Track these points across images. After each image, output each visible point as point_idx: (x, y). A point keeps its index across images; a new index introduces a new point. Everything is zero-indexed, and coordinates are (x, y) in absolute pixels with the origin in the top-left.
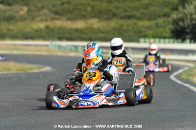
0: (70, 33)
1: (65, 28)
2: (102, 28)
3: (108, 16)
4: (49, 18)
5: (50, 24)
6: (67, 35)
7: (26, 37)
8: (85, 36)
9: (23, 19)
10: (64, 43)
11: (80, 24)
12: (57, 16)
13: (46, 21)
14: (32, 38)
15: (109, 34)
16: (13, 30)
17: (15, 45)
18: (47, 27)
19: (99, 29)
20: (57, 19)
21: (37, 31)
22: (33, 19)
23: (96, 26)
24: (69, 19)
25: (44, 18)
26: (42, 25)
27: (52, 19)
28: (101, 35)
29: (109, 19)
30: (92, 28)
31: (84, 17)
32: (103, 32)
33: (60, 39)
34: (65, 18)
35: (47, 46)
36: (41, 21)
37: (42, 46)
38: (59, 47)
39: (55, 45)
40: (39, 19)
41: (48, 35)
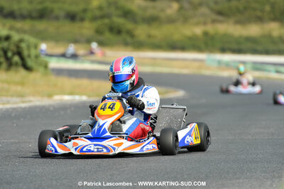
0: (238, 43)
4: (209, 20)
5: (210, 29)
6: (234, 46)
7: (173, 47)
8: (259, 48)
9: (171, 21)
10: (228, 57)
11: (254, 30)
12: (220, 18)
13: (205, 23)
14: (183, 48)
18: (206, 34)
19: (280, 38)
20: (220, 22)
21: (190, 38)
22: (186, 20)
23: (276, 34)
24: (238, 22)
25: (202, 20)
26: (198, 31)
27: (214, 21)
30: (270, 36)
31: (260, 20)
33: (223, 50)
34: (232, 21)
36: (197, 24)
38: (220, 62)
40: (195, 21)
41: (206, 44)
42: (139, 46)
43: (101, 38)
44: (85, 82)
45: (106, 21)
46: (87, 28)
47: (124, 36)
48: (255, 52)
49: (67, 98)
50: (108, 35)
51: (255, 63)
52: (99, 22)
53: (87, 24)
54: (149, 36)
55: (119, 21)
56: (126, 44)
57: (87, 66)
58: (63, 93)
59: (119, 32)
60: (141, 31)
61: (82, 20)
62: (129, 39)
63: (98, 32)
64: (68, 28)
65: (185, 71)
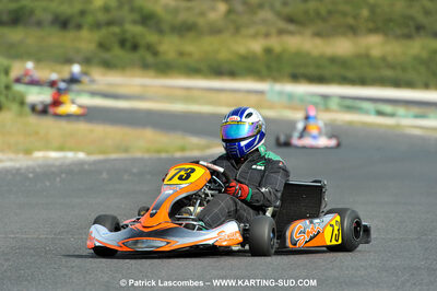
0: (318, 66)
1: (308, 54)
2: (390, 58)
3: (406, 31)
4: (273, 31)
5: (275, 43)
6: (312, 71)
7: (218, 71)
8: (350, 74)
9: (215, 31)
10: (302, 89)
11: (343, 47)
12: (291, 27)
13: (267, 35)
14: (232, 74)
15: (404, 69)
16: (190, 55)
17: (188, 89)
18: (268, 51)
19: (384, 59)
20: (291, 33)
21: (244, 58)
22: (237, 30)
23: (376, 52)
24: (318, 34)
25: (263, 29)
26: (257, 46)
27: (281, 32)
28: (388, 73)
29: (409, 37)
30: (367, 56)
31: (352, 30)
32: (392, 66)
33: (295, 78)
34: (308, 31)
35: (261, 93)
36: (255, 36)
37: (249, 92)
38: (291, 96)
39: (281, 93)
40: (252, 31)
41: (269, 67)
42: (164, 68)
43: (106, 56)
44: (82, 127)
45: (116, 29)
46: (86, 40)
47: (142, 52)
48: (344, 80)
50: (117, 52)
51: (343, 98)
52: (104, 31)
53: (85, 33)
54: (181, 54)
55: (135, 30)
56: (145, 66)
58: (47, 147)
59: (135, 47)
60: (169, 46)
61: (79, 27)
62: (150, 58)
63: (102, 46)
64: (56, 39)
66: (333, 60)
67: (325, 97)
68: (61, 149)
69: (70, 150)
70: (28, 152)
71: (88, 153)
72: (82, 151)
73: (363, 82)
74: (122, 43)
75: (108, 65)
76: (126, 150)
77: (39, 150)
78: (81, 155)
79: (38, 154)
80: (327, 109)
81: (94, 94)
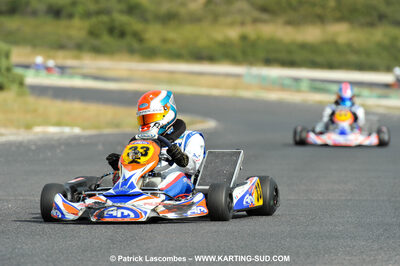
0: (290, 52)
1: (280, 41)
2: (355, 45)
3: (369, 19)
4: (249, 19)
5: (251, 31)
6: (283, 56)
7: (199, 56)
8: (319, 59)
9: (195, 19)
10: (276, 72)
11: (312, 34)
12: (265, 16)
13: (243, 24)
14: (211, 58)
15: (368, 54)
16: (173, 41)
17: (172, 72)
18: (244, 38)
19: (349, 45)
20: (265, 21)
21: (222, 45)
22: (216, 18)
23: (342, 39)
24: (289, 23)
25: (239, 18)
26: (233, 33)
27: (255, 21)
28: (353, 58)
29: (372, 25)
30: (334, 43)
31: (320, 19)
32: (356, 52)
33: (268, 62)
34: (281, 20)
35: (238, 76)
36: (232, 24)
37: (228, 75)
40: (229, 19)
41: (244, 53)
42: (150, 54)
43: (96, 42)
44: (76, 106)
45: (105, 18)
46: (77, 28)
47: (129, 39)
48: (314, 65)
49: (52, 130)
50: (106, 38)
51: (313, 80)
52: (94, 20)
53: (76, 22)
54: (164, 41)
55: (123, 19)
56: (131, 51)
57: (78, 82)
58: (47, 122)
59: (122, 34)
60: (154, 34)
61: (71, 16)
62: (136, 45)
63: (92, 33)
64: (51, 27)
65: (216, 92)
66: (303, 46)
67: (297, 80)
68: (59, 124)
69: (67, 125)
70: (28, 127)
71: (84, 128)
72: (78, 126)
73: (331, 66)
74: (111, 30)
75: (97, 51)
76: (117, 126)
77: (39, 125)
78: (77, 131)
79: (38, 129)
80: (298, 91)
81: (85, 76)
